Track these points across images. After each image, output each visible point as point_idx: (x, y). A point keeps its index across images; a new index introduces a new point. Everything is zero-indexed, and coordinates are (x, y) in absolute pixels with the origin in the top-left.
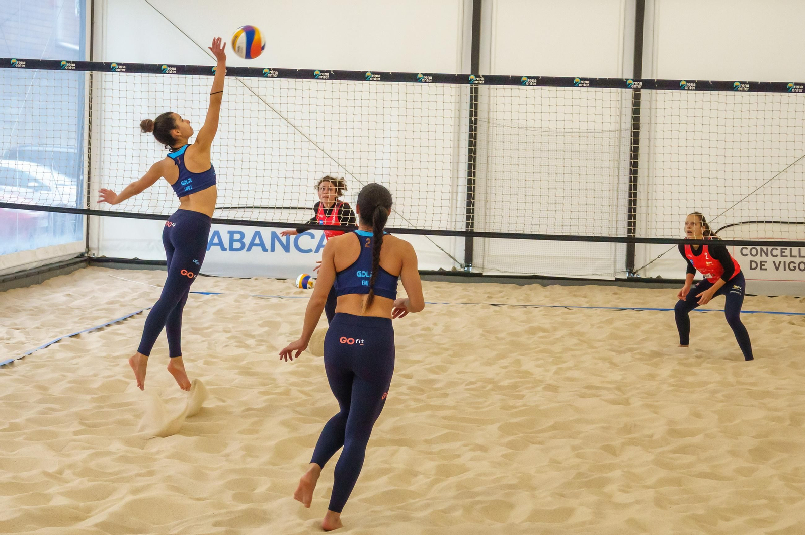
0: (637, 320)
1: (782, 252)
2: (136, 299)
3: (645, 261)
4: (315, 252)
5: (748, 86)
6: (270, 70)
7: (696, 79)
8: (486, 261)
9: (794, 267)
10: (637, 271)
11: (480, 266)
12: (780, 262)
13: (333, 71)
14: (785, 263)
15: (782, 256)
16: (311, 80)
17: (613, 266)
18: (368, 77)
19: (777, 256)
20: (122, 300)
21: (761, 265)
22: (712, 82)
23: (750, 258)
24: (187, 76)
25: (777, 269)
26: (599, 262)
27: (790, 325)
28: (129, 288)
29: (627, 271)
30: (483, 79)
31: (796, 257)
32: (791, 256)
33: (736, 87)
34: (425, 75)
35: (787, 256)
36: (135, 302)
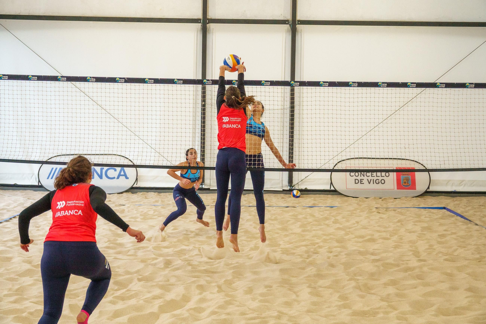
0: (295, 213)
1: (372, 174)
2: (16, 207)
3: (298, 180)
4: (117, 179)
5: (357, 84)
6: (91, 77)
7: (329, 81)
8: (212, 182)
9: (378, 182)
10: (294, 185)
11: (208, 185)
12: (371, 180)
13: (127, 78)
14: (373, 180)
15: (372, 176)
16: (115, 83)
17: (281, 183)
18: (146, 81)
19: (369, 176)
20: (8, 208)
21: (361, 181)
22: (337, 82)
23: (355, 177)
24: (43, 82)
25: (369, 183)
26: (274, 181)
27: (378, 214)
28: (12, 201)
29: (289, 186)
30: (211, 82)
31: (379, 176)
32: (377, 176)
33: (350, 85)
34: (178, 80)
35: (374, 176)
36: (15, 209)
